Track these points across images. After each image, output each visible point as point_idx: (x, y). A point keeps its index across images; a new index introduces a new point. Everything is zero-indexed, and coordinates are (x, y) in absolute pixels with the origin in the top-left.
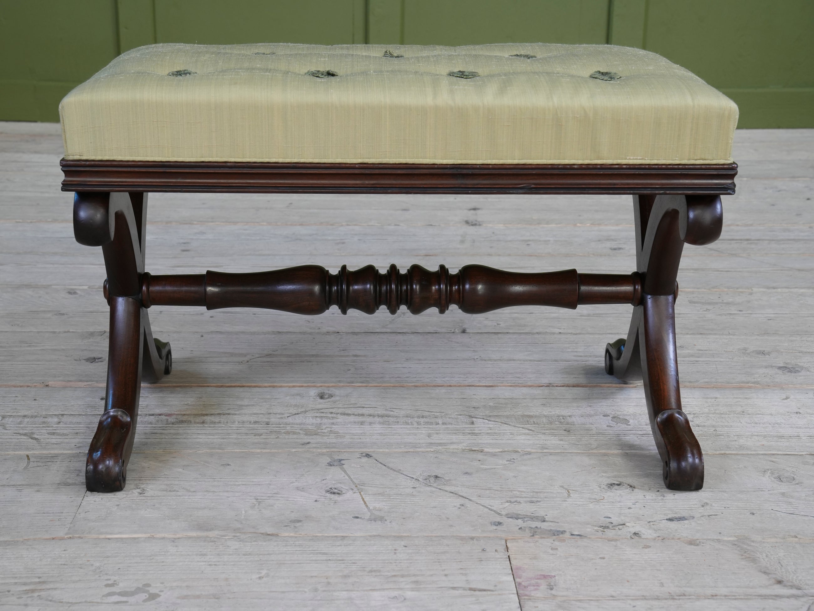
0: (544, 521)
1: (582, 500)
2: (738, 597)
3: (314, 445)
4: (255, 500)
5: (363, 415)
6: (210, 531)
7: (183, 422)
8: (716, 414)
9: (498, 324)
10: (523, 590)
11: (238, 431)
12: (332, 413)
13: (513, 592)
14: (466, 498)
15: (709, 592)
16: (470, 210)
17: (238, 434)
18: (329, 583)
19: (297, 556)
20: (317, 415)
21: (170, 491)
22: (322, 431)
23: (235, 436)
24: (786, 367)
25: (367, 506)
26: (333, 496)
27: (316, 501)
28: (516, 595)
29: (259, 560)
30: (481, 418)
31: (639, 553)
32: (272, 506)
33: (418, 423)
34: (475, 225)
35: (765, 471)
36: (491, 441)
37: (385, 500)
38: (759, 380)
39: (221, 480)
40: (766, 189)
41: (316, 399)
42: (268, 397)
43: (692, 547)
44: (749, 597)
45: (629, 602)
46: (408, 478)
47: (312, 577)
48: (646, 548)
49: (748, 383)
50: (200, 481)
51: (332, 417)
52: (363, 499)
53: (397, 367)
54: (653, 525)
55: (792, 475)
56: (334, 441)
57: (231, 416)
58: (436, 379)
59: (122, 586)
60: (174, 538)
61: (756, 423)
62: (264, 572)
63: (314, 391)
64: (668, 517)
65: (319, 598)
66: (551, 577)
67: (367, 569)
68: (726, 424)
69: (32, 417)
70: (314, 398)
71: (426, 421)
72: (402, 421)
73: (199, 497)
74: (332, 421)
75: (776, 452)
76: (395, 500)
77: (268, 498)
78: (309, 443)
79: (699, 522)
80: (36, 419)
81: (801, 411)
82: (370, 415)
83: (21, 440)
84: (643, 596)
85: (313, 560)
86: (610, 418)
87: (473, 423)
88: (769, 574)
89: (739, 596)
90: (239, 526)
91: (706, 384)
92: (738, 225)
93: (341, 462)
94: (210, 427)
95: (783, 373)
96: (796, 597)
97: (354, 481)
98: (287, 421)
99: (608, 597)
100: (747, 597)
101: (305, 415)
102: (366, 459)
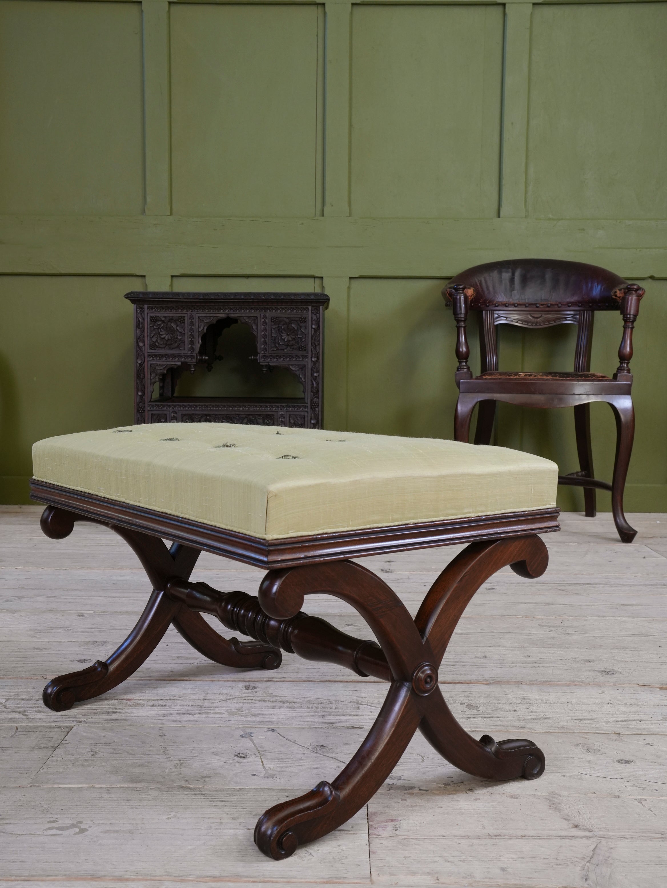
0: (400, 779)
1: (432, 765)
2: (542, 837)
3: (233, 722)
4: (179, 761)
5: (275, 701)
6: (139, 783)
8: (547, 703)
10: (373, 830)
12: (252, 700)
13: (365, 832)
14: (342, 762)
15: (521, 833)
16: (386, 562)
17: (177, 714)
18: (221, 823)
19: (201, 803)
20: (241, 701)
21: (116, 753)
22: (242, 712)
23: (174, 715)
24: (604, 671)
25: (264, 767)
26: (239, 759)
27: (225, 762)
28: (367, 834)
29: (171, 805)
30: (365, 705)
31: (470, 803)
32: (191, 765)
33: (317, 708)
34: (388, 572)
35: (578, 745)
36: (370, 721)
37: (279, 762)
38: (583, 680)
39: (156, 746)
40: (606, 551)
41: (243, 690)
42: (207, 688)
43: (513, 799)
44: (551, 837)
45: (456, 840)
46: (301, 746)
47: (209, 818)
49: (574, 681)
50: (139, 747)
51: (252, 703)
52: (262, 762)
53: (309, 668)
55: (599, 748)
56: (249, 719)
57: (175, 701)
58: (337, 677)
59: (61, 823)
60: (109, 788)
61: (577, 710)
62: (173, 814)
63: (242, 685)
65: (211, 834)
66: (397, 821)
67: (254, 813)
68: (554, 711)
69: (28, 700)
70: (241, 689)
71: (323, 706)
73: (136, 758)
74: (251, 705)
75: (588, 731)
76: (286, 763)
77: (189, 760)
78: (229, 721)
80: (30, 702)
81: (611, 702)
82: (281, 702)
83: (15, 716)
84: (468, 836)
85: (212, 806)
86: (465, 706)
87: (359, 708)
88: (569, 820)
89: (543, 836)
90: (162, 780)
91: (543, 682)
92: (583, 574)
93: (251, 735)
94: (157, 708)
95: (602, 675)
96: (587, 837)
97: (259, 749)
98: (217, 705)
99: (440, 836)
100: (549, 837)
101: (232, 701)
102: (271, 732)
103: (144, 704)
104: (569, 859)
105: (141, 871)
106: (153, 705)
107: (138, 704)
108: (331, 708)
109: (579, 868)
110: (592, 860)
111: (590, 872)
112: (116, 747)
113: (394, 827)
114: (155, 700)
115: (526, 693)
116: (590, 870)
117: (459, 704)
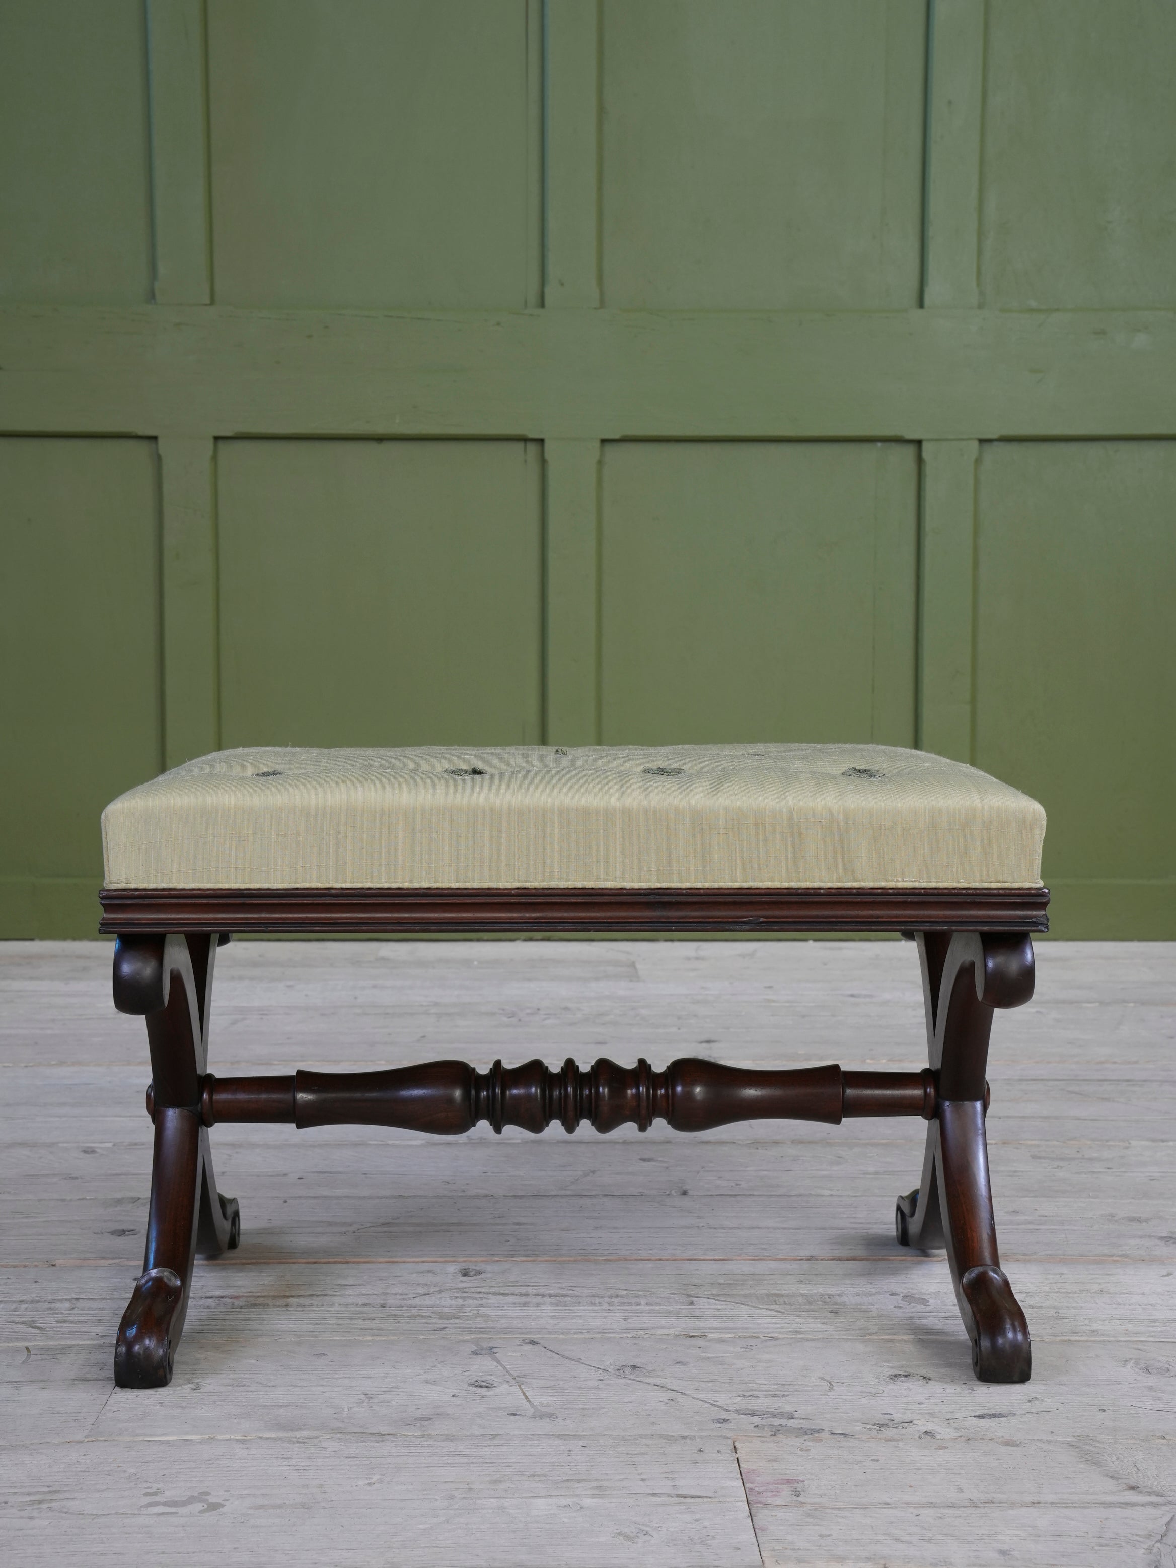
0: (791, 1418)
1: (850, 1394)
3: (453, 1331)
4: (364, 1396)
5: (527, 1295)
6: (297, 1431)
7: (257, 1306)
10: (755, 1497)
11: (340, 1315)
12: (480, 1293)
13: (741, 1499)
14: (677, 1392)
17: (338, 1318)
18: (470, 1490)
19: (425, 1459)
20: (459, 1295)
21: (237, 1385)
22: (466, 1314)
23: (334, 1322)
25: (529, 1401)
26: (479, 1389)
27: (454, 1396)
28: (746, 1502)
29: (368, 1463)
30: (705, 1298)
32: (388, 1402)
33: (609, 1304)
36: (719, 1325)
37: (556, 1394)
39: (314, 1372)
41: (457, 1277)
42: (385, 1274)
43: (1010, 1448)
45: (911, 1509)
46: (591, 1368)
47: (446, 1482)
50: (281, 1374)
51: (480, 1298)
52: (525, 1394)
53: (580, 1237)
54: (954, 1423)
56: (483, 1325)
57: (328, 1297)
58: (639, 1251)
59: (169, 1494)
60: (244, 1439)
62: (375, 1478)
63: (454, 1267)
65: (456, 1507)
66: (797, 1481)
67: (528, 1474)
69: (32, 1302)
70: (454, 1276)
71: (622, 1301)
72: (586, 1301)
73: (281, 1393)
74: (480, 1302)
76: (571, 1394)
77: (383, 1393)
78: (444, 1328)
80: (39, 1305)
82: (538, 1295)
83: (17, 1329)
85: (447, 1463)
86: (899, 1297)
87: (692, 1303)
90: (340, 1425)
93: (492, 1350)
94: (297, 1311)
97: (512, 1372)
98: (413, 1302)
101: (440, 1296)
102: (532, 1346)
103: (268, 1305)
106: (287, 1306)
108: (639, 1304)
114: (288, 1297)
117: (887, 1295)
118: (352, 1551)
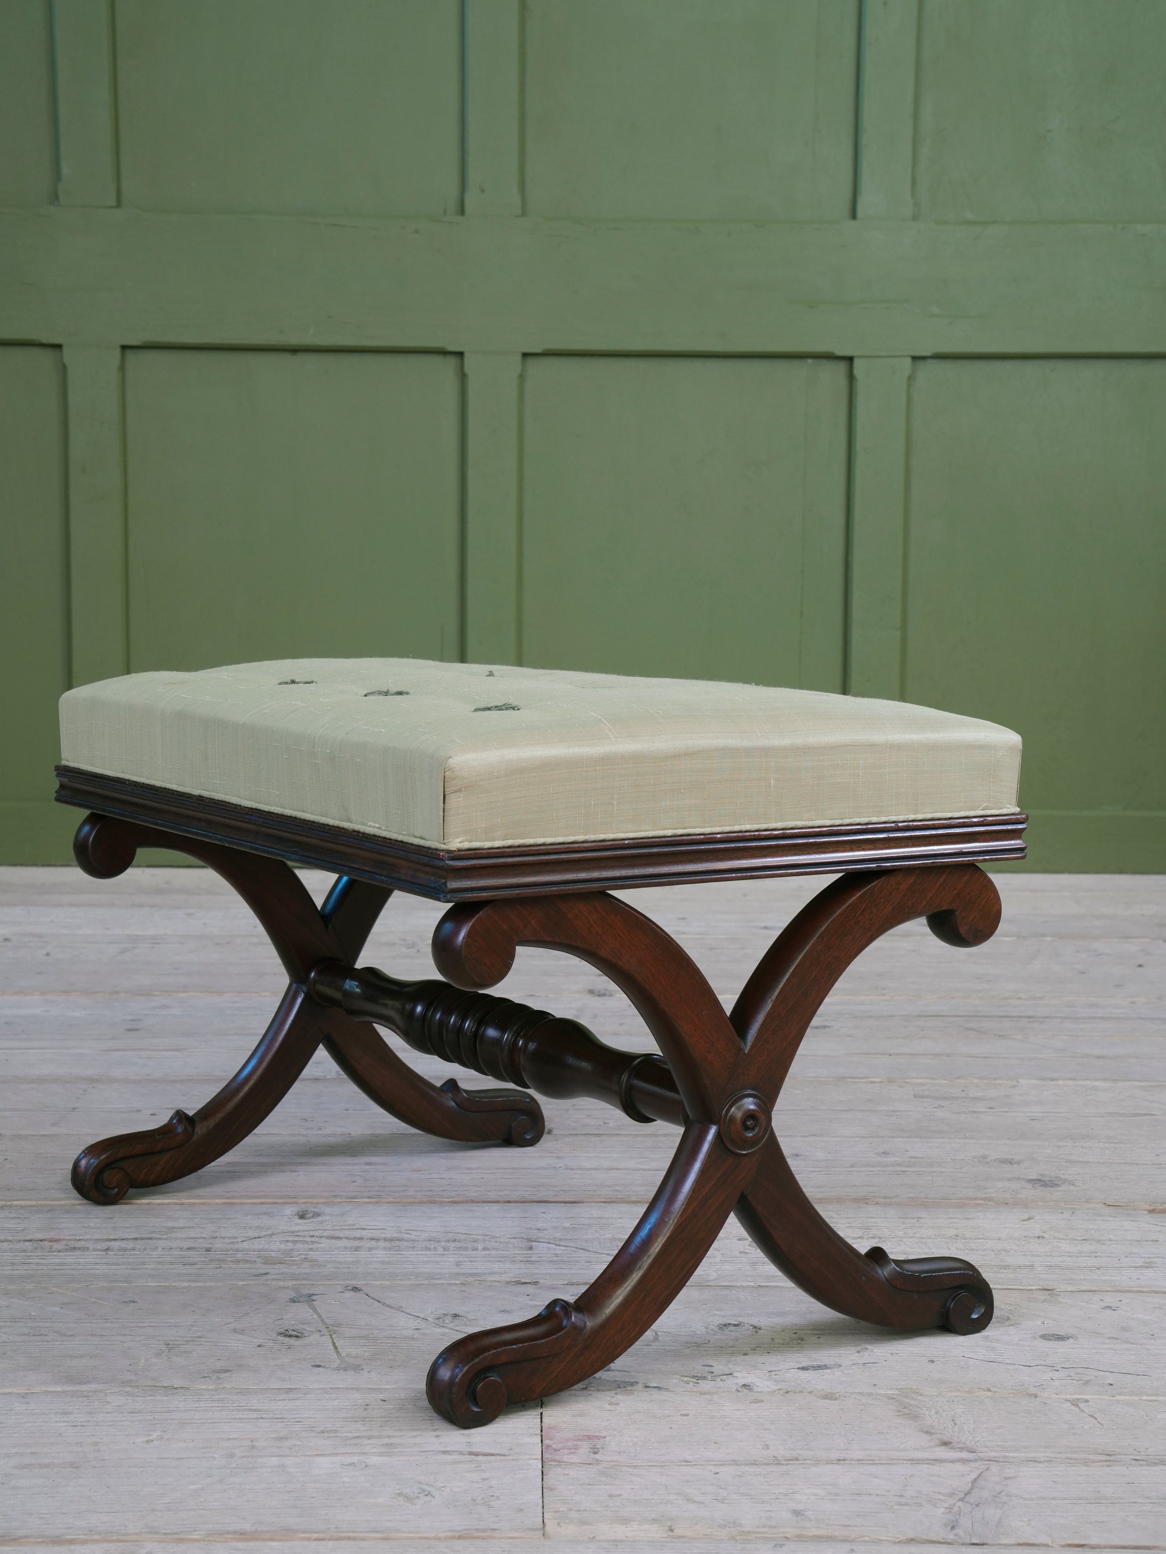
1: (674, 1344)
2: (877, 1462)
3: (275, 1277)
4: (165, 1346)
6: (85, 1383)
7: (76, 1250)
8: (915, 1238)
9: (604, 1123)
10: (551, 1454)
11: (161, 1259)
13: (535, 1456)
15: (835, 1455)
17: (158, 1263)
18: (253, 1447)
19: (213, 1414)
20: (290, 1239)
21: (34, 1335)
22: (293, 1259)
23: (152, 1267)
24: (1039, 1180)
25: (338, 1352)
26: (287, 1339)
27: (259, 1346)
28: (541, 1460)
29: (152, 1418)
30: (545, 1242)
31: (743, 1408)
32: (190, 1352)
33: (445, 1249)
34: (604, 995)
36: (553, 1271)
37: (367, 1344)
38: (993, 1195)
39: (118, 1320)
40: (1078, 952)
41: (293, 1219)
42: (218, 1216)
43: (827, 1401)
44: (894, 1461)
45: (710, 1468)
46: (411, 1316)
47: (229, 1439)
48: (756, 1403)
49: (976, 1199)
50: (83, 1323)
51: (312, 1241)
52: (334, 1344)
53: (431, 1178)
54: (776, 1375)
55: (1007, 1315)
56: (308, 1271)
57: (153, 1241)
58: (488, 1193)
60: (26, 1393)
61: (972, 1250)
62: (155, 1435)
63: (291, 1211)
64: (800, 1366)
65: (234, 1465)
66: (598, 1438)
67: (318, 1429)
70: (289, 1218)
71: (459, 1246)
72: (420, 1246)
73: (78, 1343)
74: (310, 1246)
76: (383, 1344)
77: (186, 1343)
78: (267, 1274)
79: (846, 1372)
81: (1045, 1235)
82: (372, 1239)
84: (734, 1461)
85: (235, 1419)
87: (531, 1248)
88: (934, 1434)
89: (879, 1460)
90: (133, 1377)
91: (910, 1199)
92: (1020, 998)
93: (311, 1298)
94: (116, 1255)
95: (1033, 1187)
96: (964, 1461)
97: (327, 1321)
98: (240, 1247)
99: (680, 1461)
100: (892, 1462)
101: (271, 1239)
102: (352, 1294)
103: (88, 1249)
104: (924, 1496)
105: (97, 1527)
106: (108, 1249)
107: (75, 1248)
108: (476, 1249)
109: (943, 1510)
110: (967, 1497)
111: (962, 1517)
112: (35, 1324)
113: (591, 1448)
114: (111, 1240)
115: (873, 1220)
116: (962, 1514)
117: (735, 1240)
118: (112, 1514)
